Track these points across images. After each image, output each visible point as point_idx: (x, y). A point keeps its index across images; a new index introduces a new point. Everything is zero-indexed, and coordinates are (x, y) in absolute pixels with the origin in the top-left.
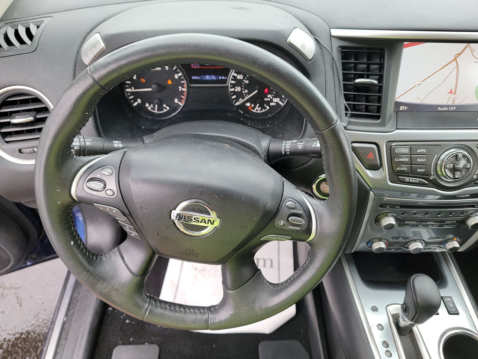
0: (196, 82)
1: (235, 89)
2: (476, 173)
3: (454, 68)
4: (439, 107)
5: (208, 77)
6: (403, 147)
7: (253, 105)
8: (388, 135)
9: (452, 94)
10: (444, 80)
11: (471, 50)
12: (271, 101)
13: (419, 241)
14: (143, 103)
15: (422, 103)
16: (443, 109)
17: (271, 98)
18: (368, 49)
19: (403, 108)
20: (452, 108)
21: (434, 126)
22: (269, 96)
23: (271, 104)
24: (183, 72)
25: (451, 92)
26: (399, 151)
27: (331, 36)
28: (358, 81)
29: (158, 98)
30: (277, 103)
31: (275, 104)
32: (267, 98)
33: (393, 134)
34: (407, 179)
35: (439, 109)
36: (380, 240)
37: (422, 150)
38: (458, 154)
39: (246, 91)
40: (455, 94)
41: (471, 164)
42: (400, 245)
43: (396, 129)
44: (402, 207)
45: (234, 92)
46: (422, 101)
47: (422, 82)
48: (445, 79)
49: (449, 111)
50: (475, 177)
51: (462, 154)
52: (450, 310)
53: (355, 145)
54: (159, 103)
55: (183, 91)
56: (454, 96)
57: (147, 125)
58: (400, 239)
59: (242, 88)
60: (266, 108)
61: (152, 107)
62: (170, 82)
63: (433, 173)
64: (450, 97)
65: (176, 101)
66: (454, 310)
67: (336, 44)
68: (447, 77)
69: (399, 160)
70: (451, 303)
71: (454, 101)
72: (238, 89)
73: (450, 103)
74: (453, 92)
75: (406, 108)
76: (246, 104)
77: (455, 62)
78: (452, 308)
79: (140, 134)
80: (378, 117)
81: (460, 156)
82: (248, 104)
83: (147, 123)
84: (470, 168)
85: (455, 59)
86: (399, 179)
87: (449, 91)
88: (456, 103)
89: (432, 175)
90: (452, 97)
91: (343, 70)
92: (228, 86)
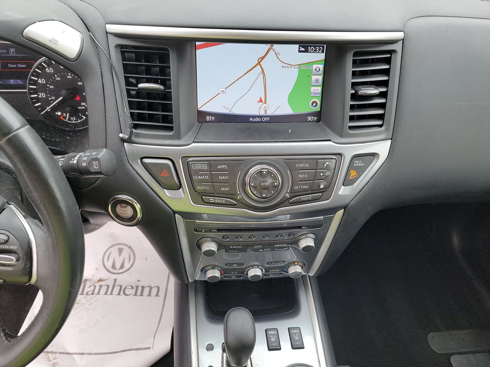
1: (39, 95)
2: (288, 191)
3: (259, 74)
4: (251, 118)
5: (12, 82)
6: (201, 162)
7: (64, 115)
8: (182, 149)
9: (262, 103)
10: (251, 88)
11: (275, 53)
13: (256, 267)
15: (230, 112)
16: (255, 120)
18: (159, 49)
19: (210, 118)
20: (265, 119)
21: (238, 139)
22: (83, 104)
25: (261, 101)
26: (196, 167)
27: (107, 33)
28: (141, 85)
32: (81, 106)
33: (189, 148)
34: (212, 200)
35: (251, 119)
36: (213, 267)
37: (223, 167)
38: (262, 170)
39: (53, 98)
40: (265, 103)
41: (279, 181)
42: (238, 273)
43: (193, 142)
44: (219, 230)
45: (37, 98)
46: (230, 111)
47: (226, 88)
48: (252, 86)
49: (261, 122)
50: (287, 195)
51: (267, 170)
52: (294, 343)
53: (146, 161)
56: (265, 105)
58: (235, 265)
59: (46, 94)
60: (82, 118)
63: (239, 191)
64: (261, 107)
66: (298, 343)
67: (114, 41)
68: (253, 84)
69: (197, 178)
70: (297, 335)
71: (266, 111)
72: (42, 95)
73: (262, 113)
74: (263, 100)
75: (213, 118)
76: (57, 113)
77: (259, 66)
78: (297, 341)
80: (171, 129)
81: (264, 173)
82: (59, 113)
84: (279, 186)
85: (259, 63)
86: (203, 199)
87: (258, 99)
88: (269, 113)
89: (239, 194)
90: (263, 107)
91: (124, 73)
92: (27, 92)
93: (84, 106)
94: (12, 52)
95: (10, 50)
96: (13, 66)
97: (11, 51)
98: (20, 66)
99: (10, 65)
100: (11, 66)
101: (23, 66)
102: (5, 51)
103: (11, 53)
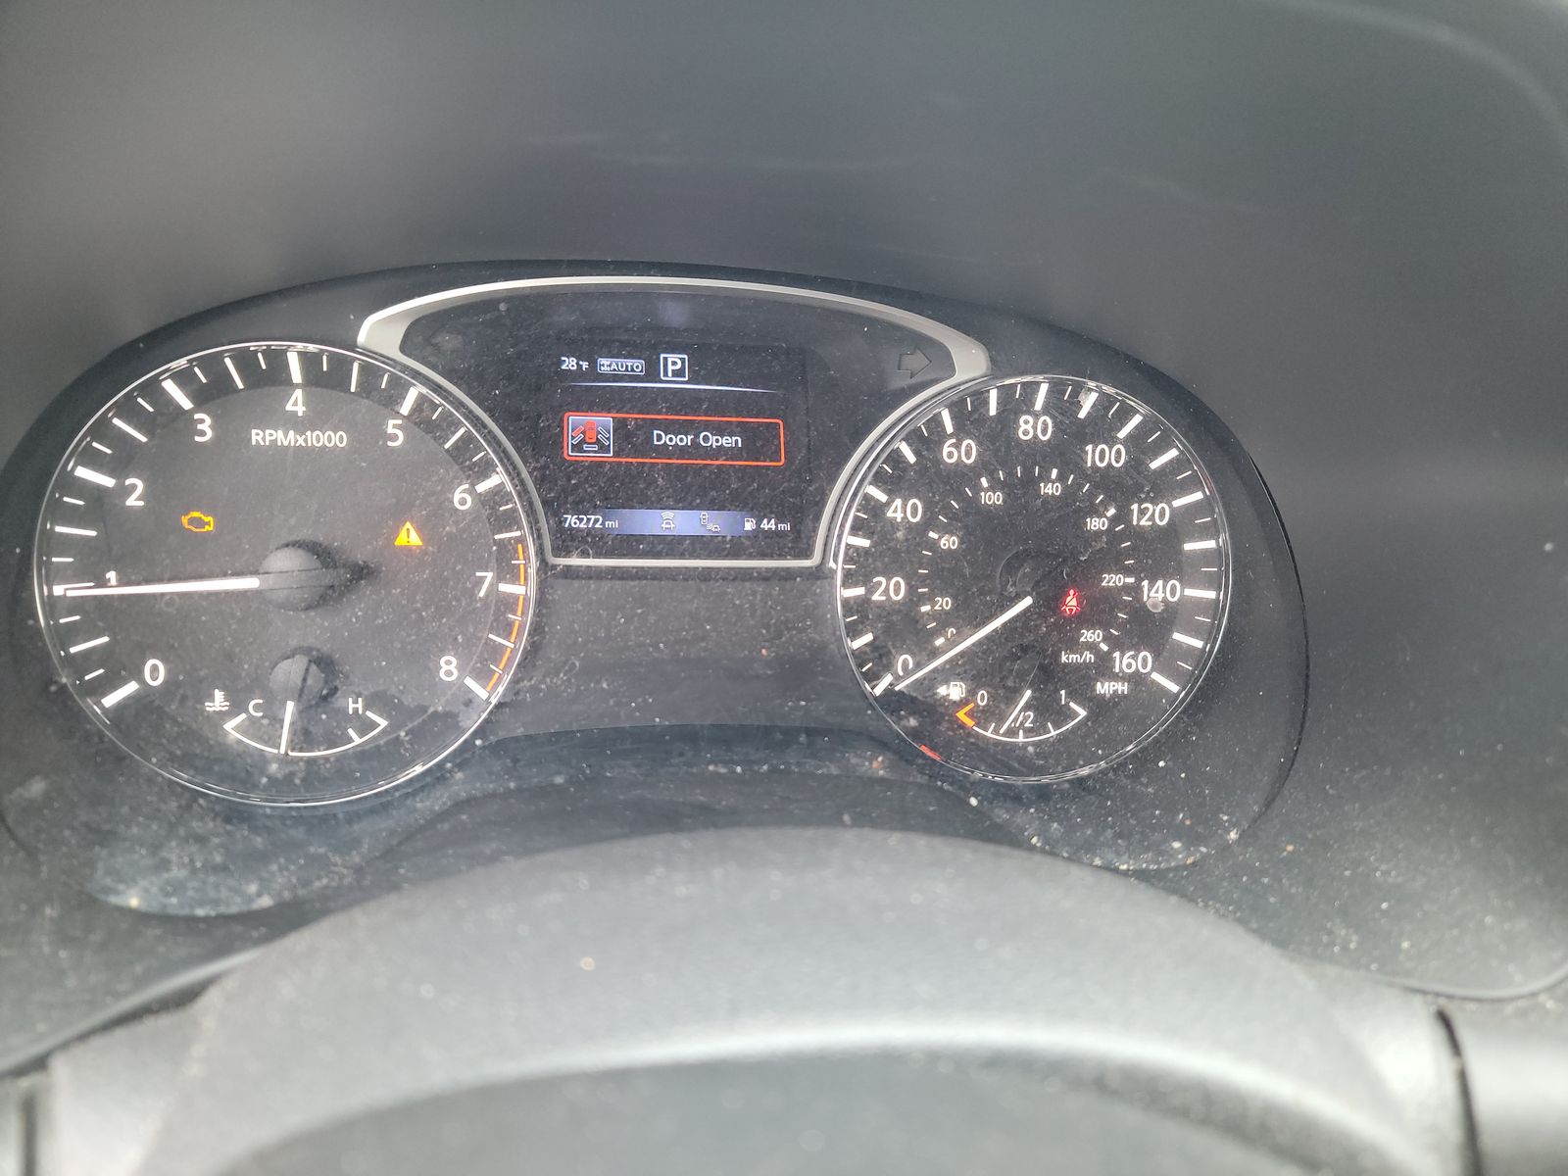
0: (597, 544)
1: (871, 591)
7: (982, 698)
12: (1103, 667)
14: (186, 689)
17: (1104, 647)
22: (1089, 636)
23: (1104, 688)
24: (513, 472)
29: (306, 651)
30: (1137, 680)
31: (1123, 688)
32: (1074, 645)
39: (945, 603)
45: (862, 606)
54: (316, 677)
55: (509, 603)
57: (177, 873)
59: (913, 582)
60: (1067, 714)
61: (251, 718)
62: (409, 537)
65: (448, 667)
72: (891, 589)
76: (942, 691)
79: (71, 982)
82: (954, 691)
83: (173, 852)
92: (819, 574)
93: (1092, 647)
94: (676, 373)
95: (666, 359)
96: (676, 440)
97: (670, 368)
98: (714, 441)
99: (659, 438)
100: (665, 439)
101: (727, 441)
102: (638, 365)
103: (666, 375)
